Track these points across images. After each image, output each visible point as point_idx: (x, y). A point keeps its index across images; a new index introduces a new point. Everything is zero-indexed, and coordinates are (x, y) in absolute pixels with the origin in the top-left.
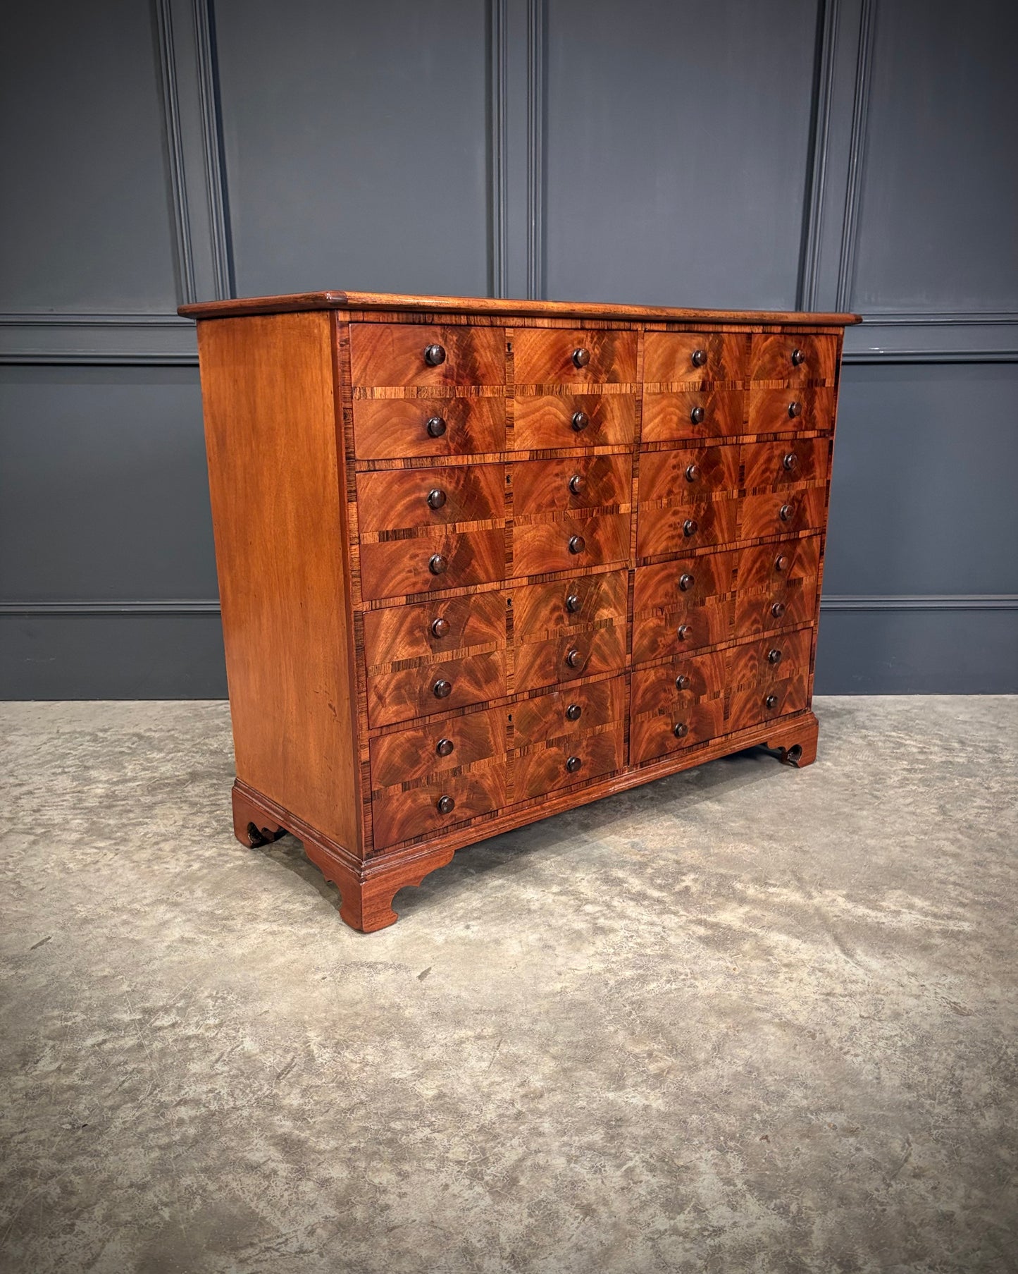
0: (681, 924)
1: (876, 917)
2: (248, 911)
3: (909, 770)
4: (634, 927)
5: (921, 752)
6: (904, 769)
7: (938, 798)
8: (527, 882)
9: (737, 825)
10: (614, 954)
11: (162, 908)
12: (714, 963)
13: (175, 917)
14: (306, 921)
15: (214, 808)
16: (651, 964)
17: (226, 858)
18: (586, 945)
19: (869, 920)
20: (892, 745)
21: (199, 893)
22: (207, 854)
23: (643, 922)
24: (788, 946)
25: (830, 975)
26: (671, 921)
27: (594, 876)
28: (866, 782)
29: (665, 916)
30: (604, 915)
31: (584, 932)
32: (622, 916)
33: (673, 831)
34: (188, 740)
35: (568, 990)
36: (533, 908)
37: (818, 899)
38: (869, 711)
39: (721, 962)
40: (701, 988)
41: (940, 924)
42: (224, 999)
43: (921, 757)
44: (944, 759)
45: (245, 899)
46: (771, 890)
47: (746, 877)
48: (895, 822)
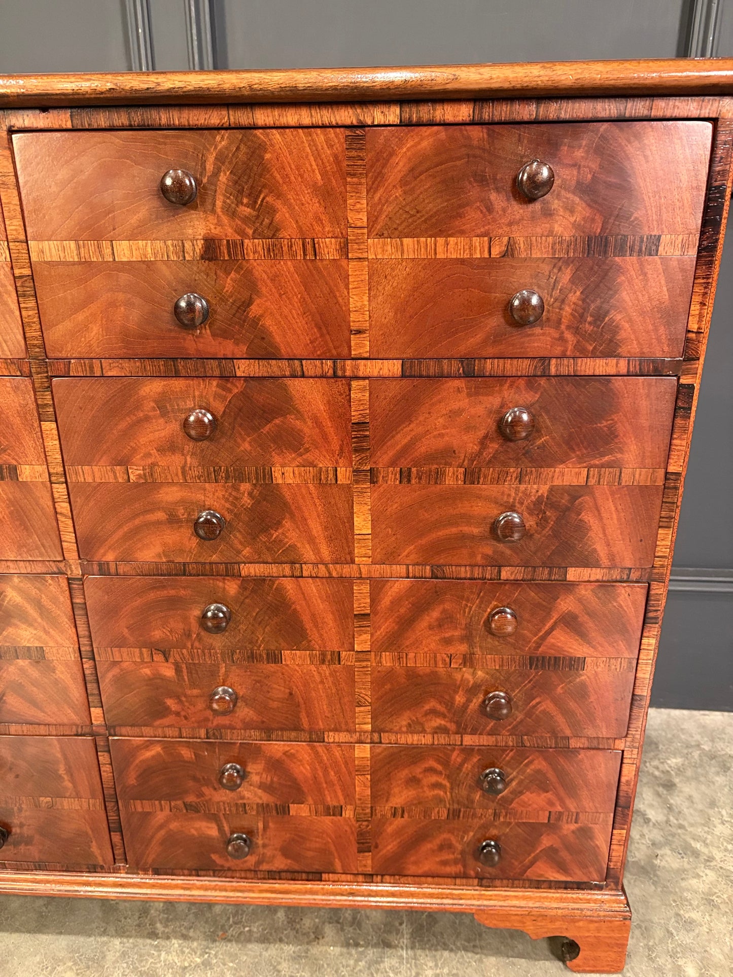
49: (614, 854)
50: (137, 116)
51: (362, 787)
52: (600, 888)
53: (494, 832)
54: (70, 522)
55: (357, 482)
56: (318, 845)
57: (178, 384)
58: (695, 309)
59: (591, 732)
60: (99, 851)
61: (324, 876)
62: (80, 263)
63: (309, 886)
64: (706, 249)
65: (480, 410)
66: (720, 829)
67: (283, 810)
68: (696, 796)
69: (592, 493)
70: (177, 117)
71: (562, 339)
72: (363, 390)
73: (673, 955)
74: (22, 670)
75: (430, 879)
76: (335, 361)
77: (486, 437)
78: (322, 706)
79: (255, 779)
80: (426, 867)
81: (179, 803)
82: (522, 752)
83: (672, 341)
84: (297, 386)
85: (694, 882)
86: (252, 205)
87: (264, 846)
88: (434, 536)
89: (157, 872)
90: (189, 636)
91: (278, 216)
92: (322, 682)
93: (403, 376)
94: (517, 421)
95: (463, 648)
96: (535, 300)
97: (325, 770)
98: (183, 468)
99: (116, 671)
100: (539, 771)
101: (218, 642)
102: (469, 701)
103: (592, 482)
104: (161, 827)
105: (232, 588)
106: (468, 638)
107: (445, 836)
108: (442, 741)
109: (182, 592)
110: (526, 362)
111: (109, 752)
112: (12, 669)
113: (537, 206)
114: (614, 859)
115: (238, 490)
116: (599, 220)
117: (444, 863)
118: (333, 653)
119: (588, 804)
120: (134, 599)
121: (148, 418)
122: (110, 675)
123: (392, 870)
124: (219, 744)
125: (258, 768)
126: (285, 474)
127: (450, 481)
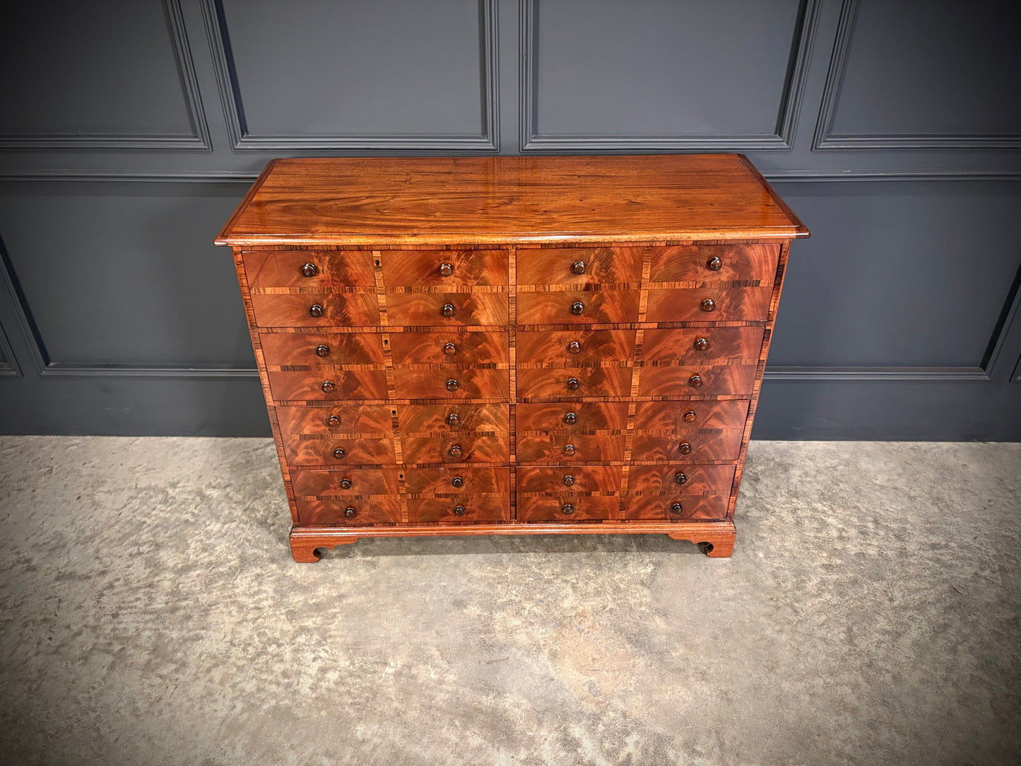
7: (847, 615)
8: (501, 741)
9: (678, 653)
15: (256, 613)
17: (263, 695)
21: (240, 752)
22: (248, 687)
27: (555, 734)
28: (789, 585)
33: (625, 664)
34: (240, 502)
38: (802, 468)
43: (839, 546)
44: (858, 549)
45: (274, 761)
47: (678, 740)
48: (808, 653)
49: (730, 507)
50: (566, 245)
51: (624, 484)
52: (724, 521)
53: (679, 500)
54: (515, 383)
55: (635, 366)
56: (602, 508)
57: (567, 333)
58: (772, 304)
59: (724, 458)
60: (504, 515)
61: (603, 521)
62: (535, 292)
63: (596, 526)
64: (777, 284)
65: (687, 340)
66: (780, 499)
67: (589, 494)
68: (770, 484)
69: (729, 368)
70: (582, 245)
71: (721, 315)
72: (641, 333)
73: (754, 550)
74: (484, 441)
75: (650, 520)
76: (631, 323)
77: (689, 349)
78: (611, 450)
79: (578, 481)
80: (649, 515)
81: (543, 493)
82: (694, 466)
83: (763, 315)
84: (613, 332)
85: (765, 522)
86: (606, 272)
87: (579, 509)
88: (665, 385)
89: (529, 522)
90: (558, 425)
91: (615, 276)
92: (612, 442)
93: (658, 328)
94: (701, 344)
95: (673, 427)
96: (712, 302)
97: (609, 477)
98: (565, 363)
99: (524, 440)
100: (700, 474)
101: (569, 427)
102: (673, 447)
103: (729, 364)
104: (533, 504)
106: (675, 423)
107: (659, 502)
108: (660, 463)
109: (557, 409)
110: (707, 323)
111: (515, 473)
112: (480, 441)
113: (715, 272)
114: (730, 510)
115: (586, 370)
116: (738, 275)
117: (657, 514)
118: (617, 430)
119: (720, 487)
120: (536, 412)
121: (553, 345)
122: (521, 442)
123: (635, 517)
124: (564, 468)
125: (580, 477)
126: (606, 364)
127: (673, 365)
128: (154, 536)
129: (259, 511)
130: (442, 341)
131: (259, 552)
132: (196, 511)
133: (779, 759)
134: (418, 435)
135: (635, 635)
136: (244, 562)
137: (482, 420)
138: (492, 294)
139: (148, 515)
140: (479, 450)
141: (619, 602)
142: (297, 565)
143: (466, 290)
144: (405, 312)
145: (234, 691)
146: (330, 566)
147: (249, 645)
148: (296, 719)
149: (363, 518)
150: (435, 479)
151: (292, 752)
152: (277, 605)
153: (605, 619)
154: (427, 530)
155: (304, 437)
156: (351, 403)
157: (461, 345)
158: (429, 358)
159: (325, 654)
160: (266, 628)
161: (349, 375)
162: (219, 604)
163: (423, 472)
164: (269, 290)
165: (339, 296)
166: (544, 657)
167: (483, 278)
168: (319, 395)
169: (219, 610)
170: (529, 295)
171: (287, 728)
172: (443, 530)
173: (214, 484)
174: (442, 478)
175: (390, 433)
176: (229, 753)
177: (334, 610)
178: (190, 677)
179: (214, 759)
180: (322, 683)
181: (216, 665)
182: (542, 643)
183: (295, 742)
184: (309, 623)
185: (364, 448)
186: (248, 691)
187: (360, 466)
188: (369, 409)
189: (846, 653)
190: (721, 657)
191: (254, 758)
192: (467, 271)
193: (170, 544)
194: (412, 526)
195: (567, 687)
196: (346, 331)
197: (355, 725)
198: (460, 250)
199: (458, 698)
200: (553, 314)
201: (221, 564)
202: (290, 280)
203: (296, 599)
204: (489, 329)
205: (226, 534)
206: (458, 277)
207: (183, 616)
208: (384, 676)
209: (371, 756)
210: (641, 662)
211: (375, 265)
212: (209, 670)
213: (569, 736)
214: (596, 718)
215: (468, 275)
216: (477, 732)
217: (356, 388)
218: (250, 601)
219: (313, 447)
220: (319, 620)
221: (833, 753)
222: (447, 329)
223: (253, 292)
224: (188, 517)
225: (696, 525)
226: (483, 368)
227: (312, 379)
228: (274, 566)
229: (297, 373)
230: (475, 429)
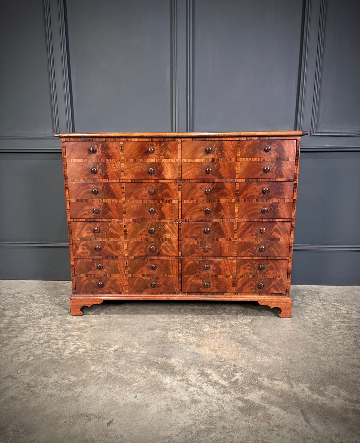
0: (232, 399)
1: (322, 400)
2: (44, 383)
3: (342, 322)
4: (210, 400)
5: (347, 313)
6: (339, 321)
7: (354, 337)
8: (167, 374)
9: (264, 347)
10: (198, 415)
11: (10, 380)
12: (243, 423)
13: (13, 385)
14: (67, 389)
15: (48, 330)
16: (214, 422)
17: (44, 355)
18: (186, 409)
19: (319, 402)
20: (334, 309)
21: (27, 373)
22: (38, 353)
23: (214, 397)
24: (279, 415)
25: (298, 434)
26: (227, 397)
27: (197, 372)
28: (322, 327)
29: (225, 395)
30: (198, 393)
31: (187, 402)
32: (206, 394)
33: (236, 349)
34: (48, 298)
35: (173, 435)
36: (167, 387)
37: (296, 388)
38: (326, 293)
39: (247, 423)
40: (235, 438)
41: (352, 406)
42: (18, 431)
43: (347, 316)
44: (357, 317)
45: (45, 377)
46: (275, 382)
47: (264, 375)
48: (334, 348)
49: (288, 286)
50: (203, 139)
51: (234, 271)
52: (285, 295)
53: (262, 281)
54: (181, 211)
55: (236, 202)
56: (224, 285)
57: (204, 184)
58: (296, 170)
59: (281, 255)
60: (176, 289)
61: (225, 294)
62: (190, 162)
63: (221, 296)
64: (297, 160)
65: (259, 188)
67: (217, 276)
68: (310, 297)
69: (280, 204)
70: (210, 139)
71: (273, 175)
72: (238, 184)
74: (166, 243)
75: (248, 294)
76: (233, 179)
77: (260, 193)
78: (227, 250)
79: (212, 268)
80: (247, 290)
81: (195, 275)
82: (268, 260)
83: (292, 175)
84: (226, 184)
85: (308, 308)
86: (221, 153)
87: (212, 286)
88: (250, 213)
89: (188, 293)
90: (201, 235)
91: (225, 155)
92: (227, 245)
93: (245, 182)
94: (266, 190)
95: (255, 237)
96: (268, 168)
97: (226, 266)
98: (204, 200)
99: (185, 243)
100: (271, 265)
101: (207, 236)
102: (257, 248)
103: (280, 201)
104: (190, 281)
105: (210, 224)
106: (256, 234)
107: (252, 282)
108: (251, 258)
109: (201, 225)
110: (267, 179)
111: (181, 263)
112: (164, 243)
113: (268, 153)
114: (288, 287)
115: (213, 204)
116: (279, 155)
117: (251, 289)
118: (229, 238)
119: (282, 273)
120: (191, 227)
121: (198, 190)
122: (184, 244)
123: (240, 292)
124: (204, 260)
125: (212, 266)
126: (223, 201)
127: (253, 202)
128: (4, 307)
129: (57, 301)
130: (148, 187)
131: (54, 312)
132: (27, 300)
133: (321, 383)
134: (135, 239)
135: (241, 340)
136: (45, 315)
137: (166, 231)
138: (171, 163)
139: (3, 301)
140: (164, 248)
141: (233, 330)
142: (72, 316)
143: (159, 161)
144: (132, 172)
145: (30, 353)
146: (88, 317)
147: (42, 339)
148: (60, 363)
149: (106, 288)
150: (142, 265)
151: (55, 374)
152: (59, 328)
153: (225, 335)
154: (137, 297)
155: (83, 239)
156: (105, 220)
157: (156, 190)
158: (142, 196)
159: (80, 343)
160: (52, 334)
161: (106, 205)
162: (30, 327)
163: (137, 262)
164: (74, 160)
165: (104, 163)
166: (193, 346)
167: (167, 155)
168: (92, 215)
169: (30, 329)
170: (187, 164)
171: (54, 366)
172: (145, 297)
173: (38, 293)
174: (146, 265)
175: (122, 238)
176: (22, 373)
177: (87, 330)
178: (9, 349)
179: (13, 375)
180: (76, 352)
181: (23, 345)
182: (192, 342)
183: (58, 371)
184: (74, 334)
185: (110, 246)
186: (37, 353)
187: (107, 256)
188: (114, 224)
189: (354, 349)
190: (287, 348)
191: (35, 375)
192: (160, 151)
193: (11, 309)
194: (130, 294)
195: (205, 356)
196: (106, 182)
197: (90, 366)
198: (157, 141)
199: (146, 359)
200: (198, 174)
201: (34, 315)
202: (84, 156)
203: (69, 326)
204: (169, 181)
205: (39, 307)
206: (156, 154)
207: (11, 330)
208: (108, 351)
209: (97, 376)
210: (244, 349)
211: (121, 148)
212: (19, 347)
213: (205, 372)
214: (219, 367)
215: (161, 153)
216: (155, 370)
217: (108, 212)
218: (46, 326)
219: (86, 245)
220: (79, 333)
221: (351, 381)
222: (150, 181)
223: (67, 161)
224: (22, 302)
225: (271, 297)
226: (167, 202)
227: (89, 207)
228: (60, 317)
229: (83, 203)
230: (162, 237)
